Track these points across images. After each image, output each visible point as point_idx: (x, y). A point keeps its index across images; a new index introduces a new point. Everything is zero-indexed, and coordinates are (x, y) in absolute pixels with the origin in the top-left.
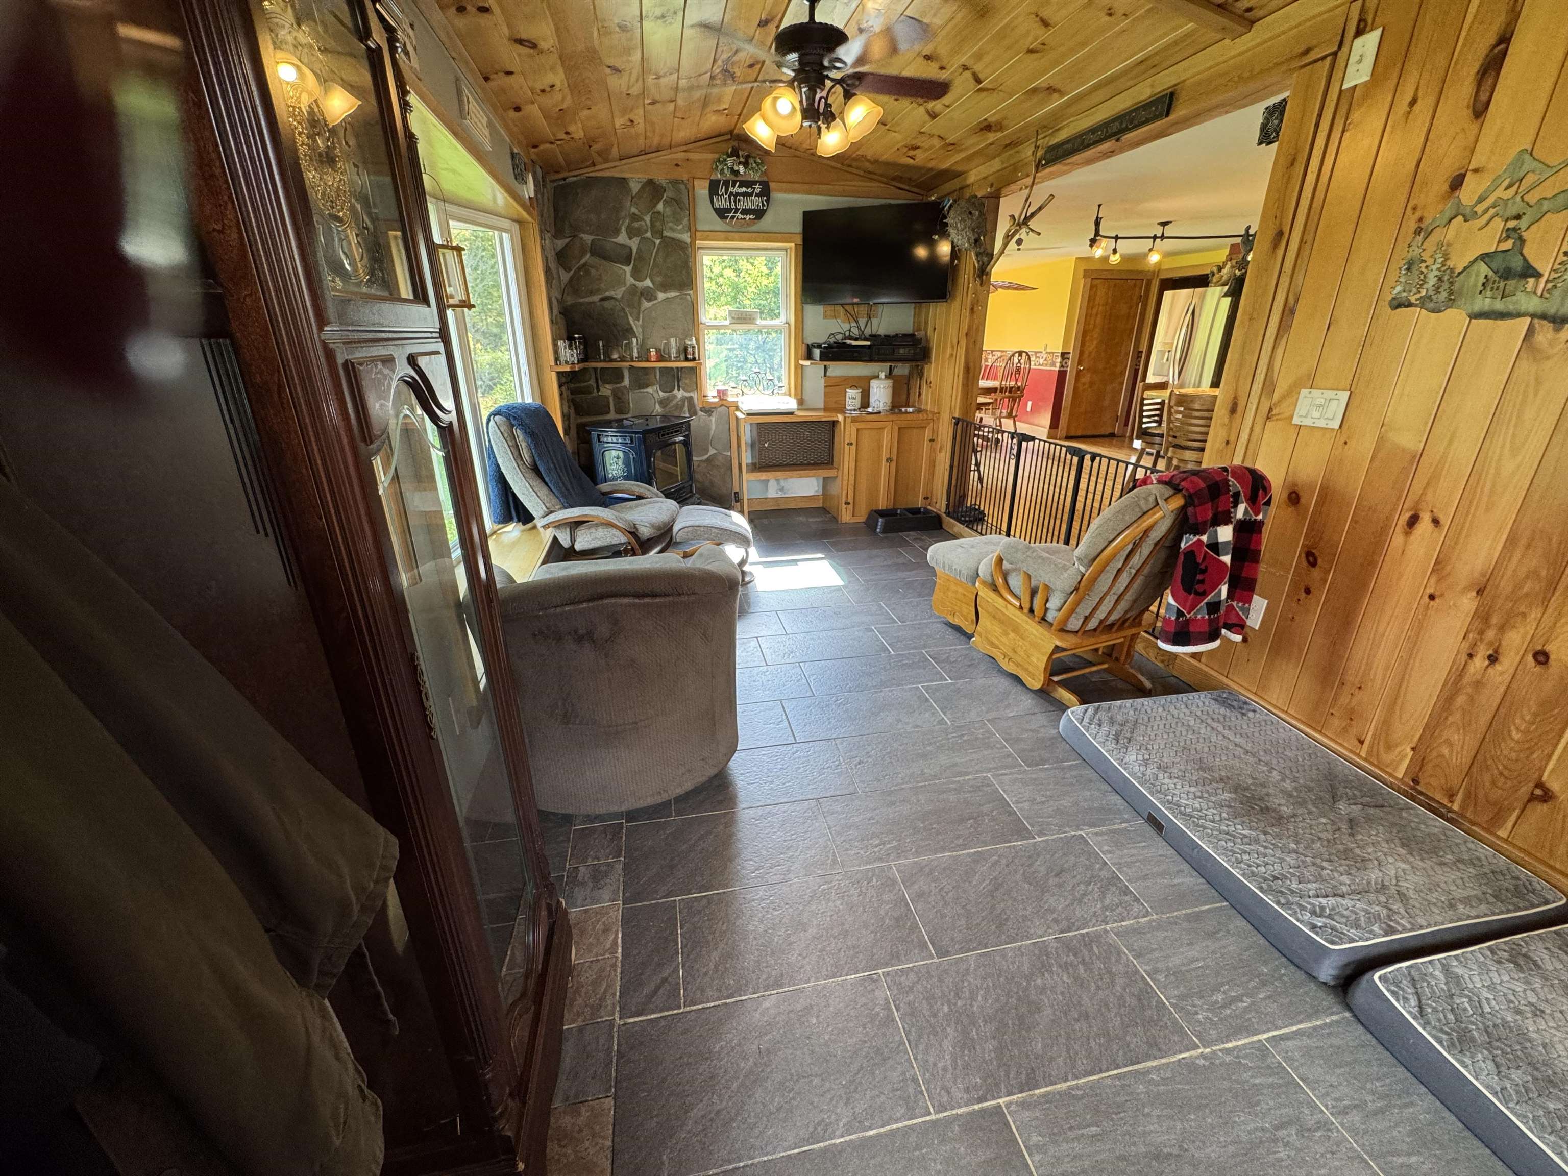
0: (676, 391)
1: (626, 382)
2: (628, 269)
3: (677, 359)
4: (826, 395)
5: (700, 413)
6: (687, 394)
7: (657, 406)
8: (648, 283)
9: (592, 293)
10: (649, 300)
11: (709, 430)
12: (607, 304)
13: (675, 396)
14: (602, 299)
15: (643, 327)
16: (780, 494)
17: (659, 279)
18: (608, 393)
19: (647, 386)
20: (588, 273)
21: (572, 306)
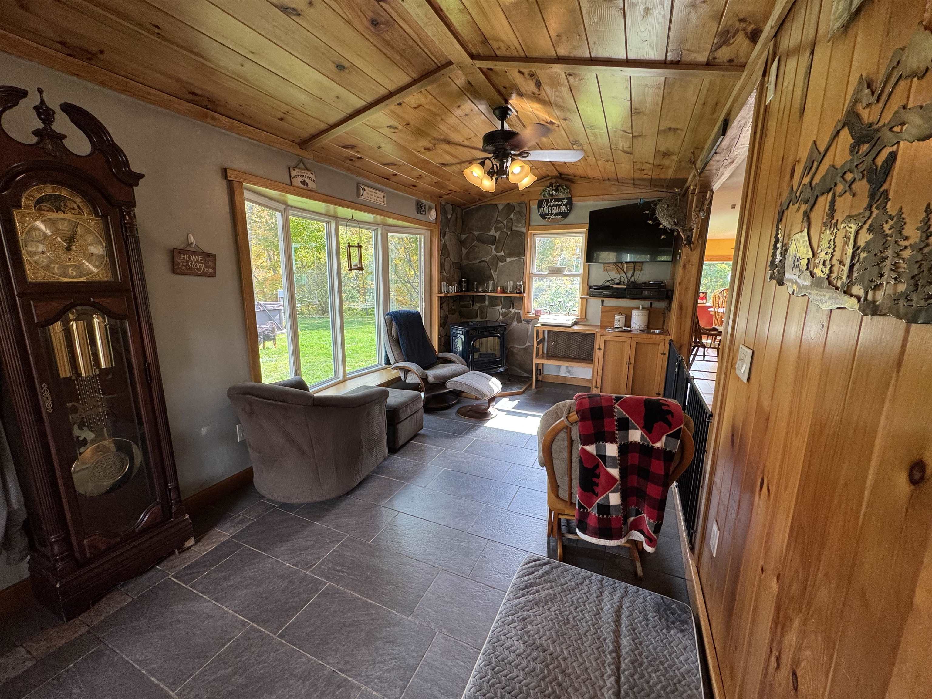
0: (511, 309)
1: (487, 303)
2: (493, 247)
3: (512, 292)
4: (602, 317)
5: (523, 322)
6: (517, 311)
7: (501, 317)
8: (502, 253)
9: (475, 259)
10: (502, 262)
11: (528, 331)
12: (482, 264)
13: (511, 312)
14: (480, 262)
15: (498, 276)
16: (568, 375)
17: (507, 252)
18: (477, 308)
19: (496, 306)
20: (474, 250)
21: (466, 265)
